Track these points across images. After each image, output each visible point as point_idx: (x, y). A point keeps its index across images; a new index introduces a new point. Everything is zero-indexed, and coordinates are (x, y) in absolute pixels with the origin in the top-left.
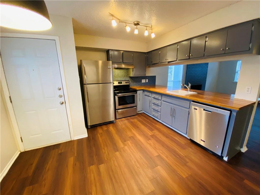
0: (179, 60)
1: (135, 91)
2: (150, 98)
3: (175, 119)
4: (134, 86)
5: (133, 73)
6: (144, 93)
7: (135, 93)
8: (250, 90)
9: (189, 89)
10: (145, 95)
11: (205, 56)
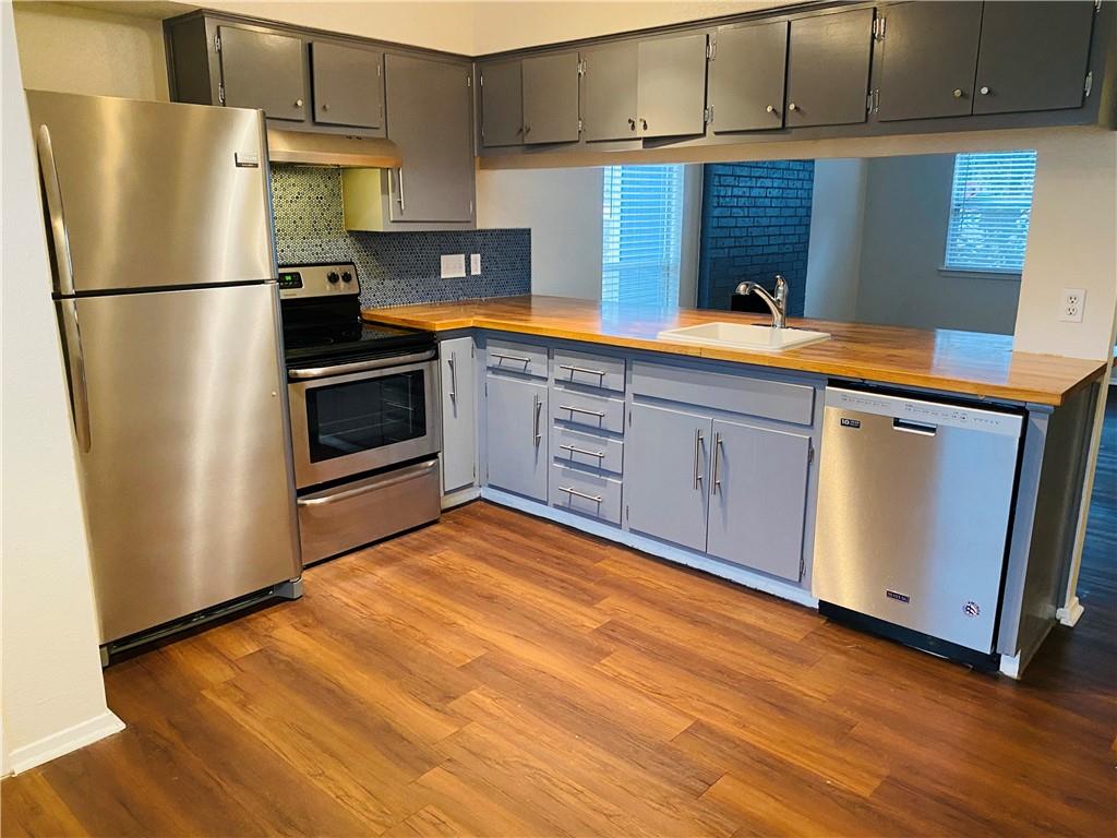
0: (716, 133)
1: (424, 341)
2: (533, 383)
3: (723, 503)
4: (388, 305)
5: (386, 205)
6: (482, 359)
7: (428, 354)
8: (1078, 305)
9: (777, 317)
10: (495, 370)
11: (871, 120)
